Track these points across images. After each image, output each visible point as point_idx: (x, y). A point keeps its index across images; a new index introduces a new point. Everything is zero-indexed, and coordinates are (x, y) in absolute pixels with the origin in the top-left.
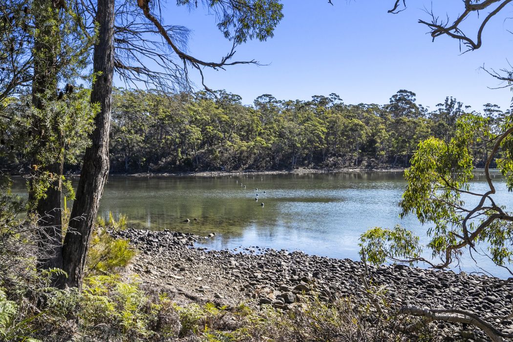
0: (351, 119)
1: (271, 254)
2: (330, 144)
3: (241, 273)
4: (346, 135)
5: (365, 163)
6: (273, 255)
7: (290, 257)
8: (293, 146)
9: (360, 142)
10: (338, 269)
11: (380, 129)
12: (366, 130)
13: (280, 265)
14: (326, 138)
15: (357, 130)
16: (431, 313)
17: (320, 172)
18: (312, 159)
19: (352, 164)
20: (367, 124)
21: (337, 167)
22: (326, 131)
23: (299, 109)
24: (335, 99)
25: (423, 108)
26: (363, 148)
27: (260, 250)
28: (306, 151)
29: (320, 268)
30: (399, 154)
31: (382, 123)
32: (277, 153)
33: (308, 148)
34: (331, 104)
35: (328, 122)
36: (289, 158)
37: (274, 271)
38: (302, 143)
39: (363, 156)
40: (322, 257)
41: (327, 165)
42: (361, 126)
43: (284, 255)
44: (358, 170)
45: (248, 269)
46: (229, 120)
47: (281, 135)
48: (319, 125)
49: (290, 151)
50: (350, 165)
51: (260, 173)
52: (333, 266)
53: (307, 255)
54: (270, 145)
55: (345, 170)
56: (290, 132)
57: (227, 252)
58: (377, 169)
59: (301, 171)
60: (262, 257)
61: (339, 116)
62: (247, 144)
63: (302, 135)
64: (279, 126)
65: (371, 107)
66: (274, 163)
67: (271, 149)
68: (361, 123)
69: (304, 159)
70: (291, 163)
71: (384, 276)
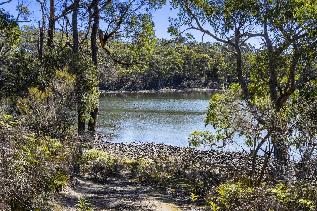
0: (201, 54)
1: (147, 144)
2: (185, 71)
3: (133, 153)
4: (197, 65)
5: (210, 85)
6: (148, 145)
7: (157, 146)
8: (159, 72)
9: (207, 70)
10: (182, 151)
11: (221, 61)
12: (211, 61)
13: (152, 150)
14: (183, 67)
15: (204, 62)
16: (213, 164)
17: (178, 91)
18: (172, 82)
19: (201, 85)
20: (212, 57)
21: (190, 88)
22: (183, 61)
23: (164, 45)
24: (190, 38)
25: (251, 46)
26: (209, 74)
27: (141, 142)
28: (169, 76)
29: (173, 151)
30: (234, 78)
31: (223, 56)
32: (148, 77)
33: (170, 74)
34: (186, 42)
35: (184, 55)
36: (156, 81)
37: (150, 152)
38: (165, 70)
39: (209, 79)
40: (175, 146)
41: (183, 86)
42: (207, 58)
43: (154, 145)
44: (204, 90)
45: (136, 151)
46: (113, 53)
47: (151, 65)
48: (178, 58)
49: (157, 76)
50: (199, 87)
51: (136, 92)
52: (180, 150)
53: (166, 145)
54: (143, 71)
55: (196, 90)
56: (158, 63)
57: (123, 144)
58: (219, 89)
59: (165, 90)
60: (143, 146)
61: (192, 51)
62: (126, 71)
63: (166, 64)
64: (149, 58)
65: (215, 44)
66: (146, 85)
67: (143, 74)
68: (207, 56)
69: (167, 82)
70: (158, 84)
71: (205, 155)
